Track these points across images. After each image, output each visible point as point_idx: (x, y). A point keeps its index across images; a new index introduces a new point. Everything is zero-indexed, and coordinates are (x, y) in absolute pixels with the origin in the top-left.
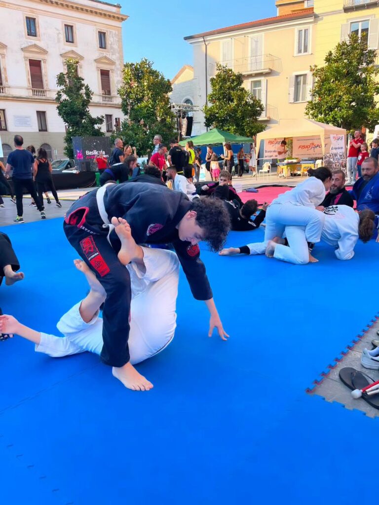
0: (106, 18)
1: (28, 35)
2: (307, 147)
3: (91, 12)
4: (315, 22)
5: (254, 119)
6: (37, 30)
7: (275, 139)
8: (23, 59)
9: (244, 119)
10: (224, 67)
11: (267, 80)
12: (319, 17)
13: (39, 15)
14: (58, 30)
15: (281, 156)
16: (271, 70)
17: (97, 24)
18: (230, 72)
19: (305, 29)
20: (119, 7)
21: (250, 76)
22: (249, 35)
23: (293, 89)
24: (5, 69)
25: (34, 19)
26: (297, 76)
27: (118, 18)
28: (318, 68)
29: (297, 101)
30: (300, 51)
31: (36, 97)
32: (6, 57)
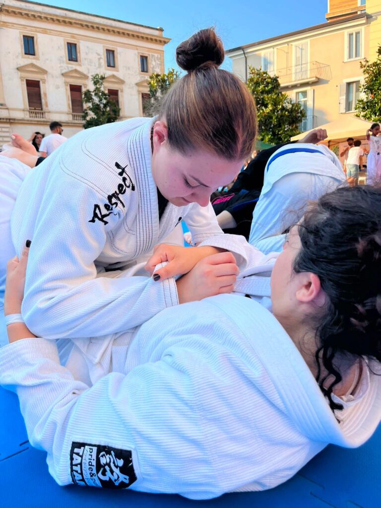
0: (149, 42)
1: (69, 60)
3: (133, 36)
4: (368, 23)
6: (78, 55)
8: (64, 84)
9: (280, 126)
10: (257, 70)
12: (372, 17)
13: (80, 41)
14: (99, 55)
16: (319, 79)
17: (138, 48)
18: (265, 75)
19: (357, 31)
20: (161, 30)
21: (294, 87)
22: (294, 44)
23: (344, 97)
24: (45, 95)
25: (75, 45)
26: (349, 84)
27: (160, 41)
29: (349, 110)
30: (350, 57)
31: (76, 122)
32: (46, 82)
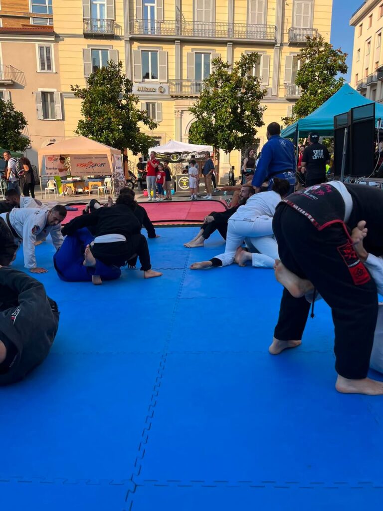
2: (85, 165)
4: (56, 41)
5: (15, 132)
7: (54, 156)
11: (10, 92)
12: (60, 37)
15: (62, 173)
16: (14, 82)
19: (46, 47)
23: (40, 105)
26: (44, 93)
28: (79, 88)
29: (46, 118)
30: (43, 68)
